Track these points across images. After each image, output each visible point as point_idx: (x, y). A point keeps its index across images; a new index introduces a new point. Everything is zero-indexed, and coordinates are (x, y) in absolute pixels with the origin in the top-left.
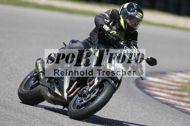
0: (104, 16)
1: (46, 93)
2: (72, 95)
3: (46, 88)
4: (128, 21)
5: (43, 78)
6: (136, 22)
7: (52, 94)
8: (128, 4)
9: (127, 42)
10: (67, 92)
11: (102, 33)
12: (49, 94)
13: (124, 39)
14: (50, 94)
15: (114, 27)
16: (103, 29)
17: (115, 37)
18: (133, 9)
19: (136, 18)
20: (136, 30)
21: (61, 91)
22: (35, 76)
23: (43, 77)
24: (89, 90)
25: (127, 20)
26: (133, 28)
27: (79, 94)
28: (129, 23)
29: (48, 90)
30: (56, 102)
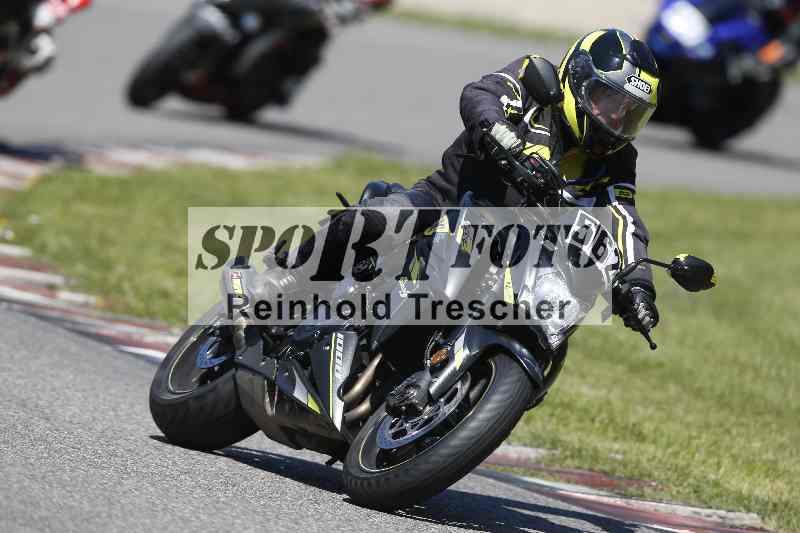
0: (498, 83)
3: (260, 378)
10: (342, 396)
15: (542, 129)
16: (492, 139)
19: (626, 92)
21: (317, 393)
22: (218, 331)
24: (431, 390)
27: (392, 404)
28: (595, 114)
29: (266, 389)
30: (299, 438)
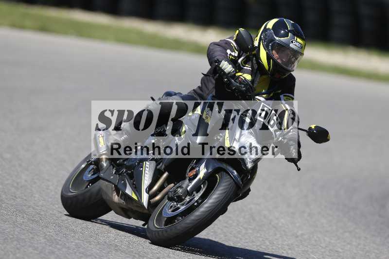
1: (110, 195)
2: (158, 198)
3: (111, 184)
4: (276, 55)
5: (106, 166)
6: (290, 56)
7: (121, 198)
8: (274, 21)
9: (273, 95)
10: (148, 192)
11: (218, 76)
12: (116, 196)
13: (267, 89)
14: (118, 196)
15: (247, 67)
16: (220, 68)
17: (243, 84)
18: (284, 31)
19: (290, 48)
20: (292, 73)
21: (137, 191)
23: (106, 163)
24: (188, 189)
25: (274, 52)
26: (284, 68)
27: (170, 196)
28: (276, 58)
29: (114, 189)
30: (129, 213)
